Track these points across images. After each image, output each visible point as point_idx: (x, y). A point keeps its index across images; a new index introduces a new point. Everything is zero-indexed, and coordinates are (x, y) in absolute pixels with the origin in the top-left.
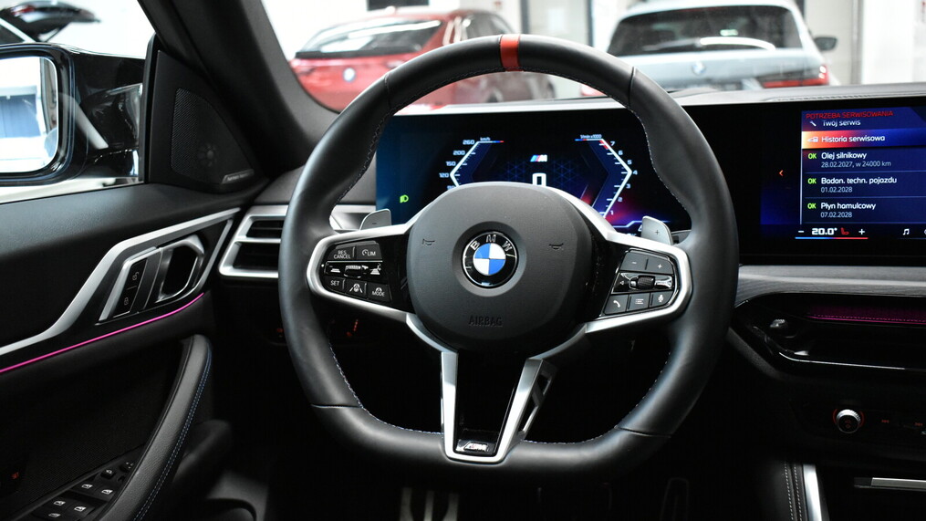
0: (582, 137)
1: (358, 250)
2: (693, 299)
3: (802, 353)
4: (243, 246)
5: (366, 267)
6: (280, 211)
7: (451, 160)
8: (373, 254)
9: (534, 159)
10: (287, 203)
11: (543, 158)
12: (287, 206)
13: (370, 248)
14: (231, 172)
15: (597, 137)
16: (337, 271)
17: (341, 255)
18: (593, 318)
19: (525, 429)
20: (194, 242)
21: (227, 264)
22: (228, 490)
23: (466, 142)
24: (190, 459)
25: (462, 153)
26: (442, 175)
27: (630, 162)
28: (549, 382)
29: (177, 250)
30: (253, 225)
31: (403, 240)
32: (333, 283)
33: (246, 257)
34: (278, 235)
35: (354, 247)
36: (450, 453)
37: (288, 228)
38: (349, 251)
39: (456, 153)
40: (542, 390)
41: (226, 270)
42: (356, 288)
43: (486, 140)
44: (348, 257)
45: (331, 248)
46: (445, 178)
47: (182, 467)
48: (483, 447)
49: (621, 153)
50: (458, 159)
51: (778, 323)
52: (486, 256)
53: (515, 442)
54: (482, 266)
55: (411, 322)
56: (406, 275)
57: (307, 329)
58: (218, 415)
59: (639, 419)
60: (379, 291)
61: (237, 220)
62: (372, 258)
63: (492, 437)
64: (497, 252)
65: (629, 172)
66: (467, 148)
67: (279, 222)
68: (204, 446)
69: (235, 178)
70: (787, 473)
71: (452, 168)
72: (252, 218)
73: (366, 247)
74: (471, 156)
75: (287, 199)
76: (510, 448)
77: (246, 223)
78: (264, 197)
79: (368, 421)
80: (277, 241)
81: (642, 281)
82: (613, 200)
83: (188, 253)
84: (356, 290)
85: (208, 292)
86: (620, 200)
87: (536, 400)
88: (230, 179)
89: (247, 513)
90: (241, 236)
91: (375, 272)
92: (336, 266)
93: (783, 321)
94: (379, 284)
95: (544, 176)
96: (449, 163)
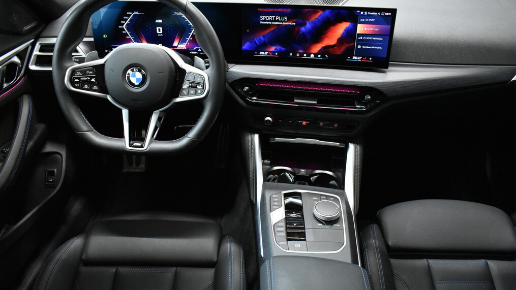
0: (175, 13)
1: (85, 71)
2: (210, 92)
3: (255, 98)
4: (38, 56)
5: (89, 78)
6: (53, 41)
7: (123, 21)
8: (91, 72)
9: (157, 21)
10: (56, 37)
11: (160, 21)
12: (56, 38)
13: (90, 70)
14: (26, 25)
15: (181, 14)
16: (77, 80)
17: (78, 74)
18: (177, 97)
19: (155, 137)
20: (16, 59)
21: (32, 64)
22: (49, 148)
23: (128, 13)
24: (31, 144)
25: (127, 18)
26: (120, 27)
28: (163, 119)
29: (7, 65)
30: (41, 47)
31: (103, 66)
32: (76, 85)
33: (40, 61)
34: (52, 51)
35: (84, 71)
36: (128, 147)
37: (56, 48)
38: (81, 72)
39: (124, 18)
40: (160, 121)
41: (33, 67)
42: (86, 86)
43: (136, 13)
44: (81, 74)
45: (74, 72)
46: (121, 28)
47: (28, 148)
48: (139, 144)
50: (126, 20)
51: (246, 88)
52: (134, 76)
53: (151, 142)
54: (133, 80)
55: (109, 98)
56: (105, 82)
57: (68, 103)
58: (40, 122)
59: (192, 134)
60: (95, 87)
61: (33, 45)
62: (91, 74)
63: (143, 140)
64: (139, 75)
66: (129, 16)
67: (53, 45)
68: (35, 137)
69: (29, 27)
70: (250, 136)
71: (124, 24)
72: (40, 44)
73: (87, 70)
74: (131, 19)
75: (56, 35)
76: (150, 144)
77: (38, 46)
78: (44, 34)
79: (97, 136)
80: (51, 54)
81: (193, 85)
82: (189, 39)
83: (14, 64)
84: (86, 87)
85: (26, 76)
86: (191, 39)
87: (158, 126)
88: (27, 28)
89: (59, 156)
90: (36, 52)
91: (93, 80)
92: (76, 78)
93: (248, 88)
94: (95, 85)
95: (161, 28)
96: (122, 22)
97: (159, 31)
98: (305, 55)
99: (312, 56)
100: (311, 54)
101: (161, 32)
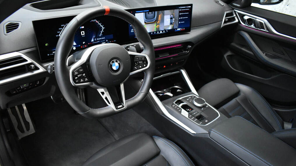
0: (92, 20)
1: (79, 70)
9: (81, 28)
11: (83, 27)
15: (95, 20)
23: (62, 25)
25: (61, 29)
26: (57, 36)
27: (103, 26)
32: (77, 81)
36: (115, 110)
39: (60, 29)
43: (67, 24)
44: (77, 73)
45: (73, 73)
49: (101, 24)
53: (126, 102)
55: (94, 84)
59: (144, 90)
62: (82, 71)
65: (103, 28)
71: (60, 33)
74: (64, 29)
82: (100, 35)
84: (82, 81)
86: (102, 35)
91: (84, 75)
92: (76, 77)
94: (86, 78)
95: (84, 32)
96: (58, 32)
97: (83, 34)
98: (158, 32)
99: (161, 32)
100: (160, 31)
101: (84, 34)
